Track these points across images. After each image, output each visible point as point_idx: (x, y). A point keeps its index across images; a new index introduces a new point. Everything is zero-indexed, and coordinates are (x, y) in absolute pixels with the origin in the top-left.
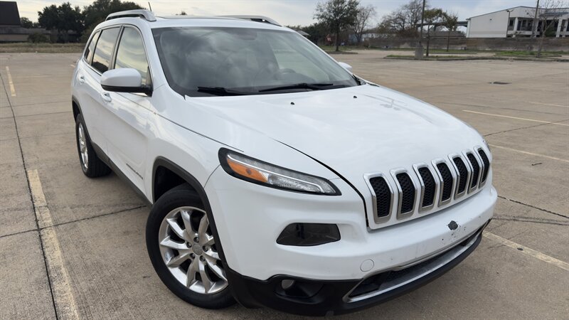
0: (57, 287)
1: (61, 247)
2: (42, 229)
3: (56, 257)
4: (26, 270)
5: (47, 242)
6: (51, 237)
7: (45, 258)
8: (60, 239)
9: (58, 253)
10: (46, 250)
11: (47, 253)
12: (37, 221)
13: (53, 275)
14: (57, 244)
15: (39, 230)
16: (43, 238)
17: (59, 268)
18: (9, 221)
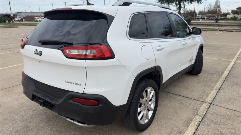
0: (219, 87)
1: (210, 94)
2: (210, 103)
3: (214, 93)
4: (224, 93)
5: (212, 98)
6: (209, 99)
7: (217, 94)
8: (207, 97)
9: (212, 93)
10: (215, 95)
11: (215, 94)
12: (208, 109)
13: (218, 89)
14: (210, 95)
15: (211, 103)
16: (212, 100)
17: (215, 89)
18: (220, 116)
